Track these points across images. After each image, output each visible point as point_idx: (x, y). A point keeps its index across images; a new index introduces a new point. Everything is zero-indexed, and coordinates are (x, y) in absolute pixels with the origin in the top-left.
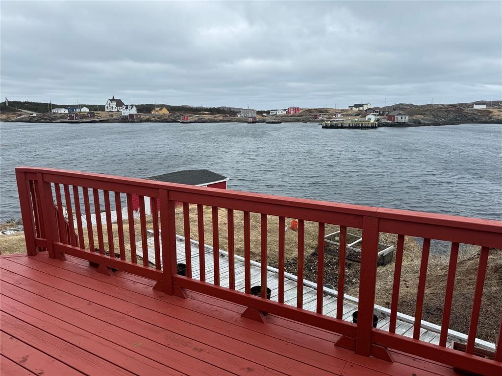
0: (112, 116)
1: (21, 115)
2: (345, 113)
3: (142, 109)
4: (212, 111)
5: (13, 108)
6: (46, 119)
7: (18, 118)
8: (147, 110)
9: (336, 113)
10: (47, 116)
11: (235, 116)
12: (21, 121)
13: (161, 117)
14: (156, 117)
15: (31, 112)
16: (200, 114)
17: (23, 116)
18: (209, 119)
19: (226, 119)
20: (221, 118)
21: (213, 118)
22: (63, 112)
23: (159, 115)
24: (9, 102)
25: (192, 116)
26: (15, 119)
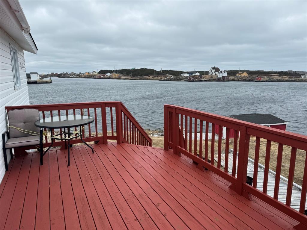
0: (212, 77)
1: (166, 77)
3: (230, 73)
4: (280, 74)
5: (164, 74)
6: (178, 79)
7: (165, 78)
8: (234, 74)
10: (178, 78)
11: (299, 77)
12: (166, 80)
13: (242, 78)
14: (239, 78)
15: (171, 76)
16: (271, 76)
17: (167, 78)
18: (277, 79)
19: (291, 80)
20: (287, 79)
21: (280, 79)
22: (186, 75)
23: (241, 77)
24: (162, 70)
25: (264, 77)
26: (164, 79)
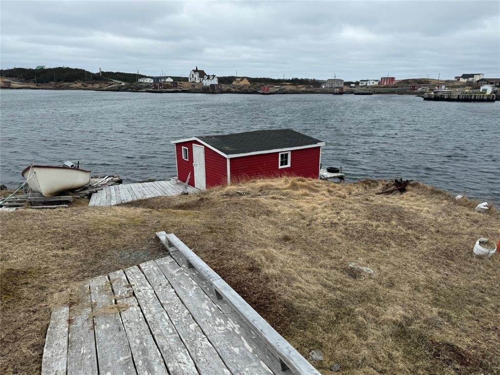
0: (194, 86)
2: (451, 84)
5: (105, 78)
6: (133, 88)
7: (109, 87)
8: (228, 82)
9: (439, 83)
10: (134, 85)
11: (319, 87)
15: (120, 82)
16: (282, 85)
17: (113, 86)
18: (291, 90)
19: (309, 90)
20: (304, 89)
21: (295, 89)
22: (149, 82)
24: (103, 73)
25: (273, 87)
26: (106, 88)
